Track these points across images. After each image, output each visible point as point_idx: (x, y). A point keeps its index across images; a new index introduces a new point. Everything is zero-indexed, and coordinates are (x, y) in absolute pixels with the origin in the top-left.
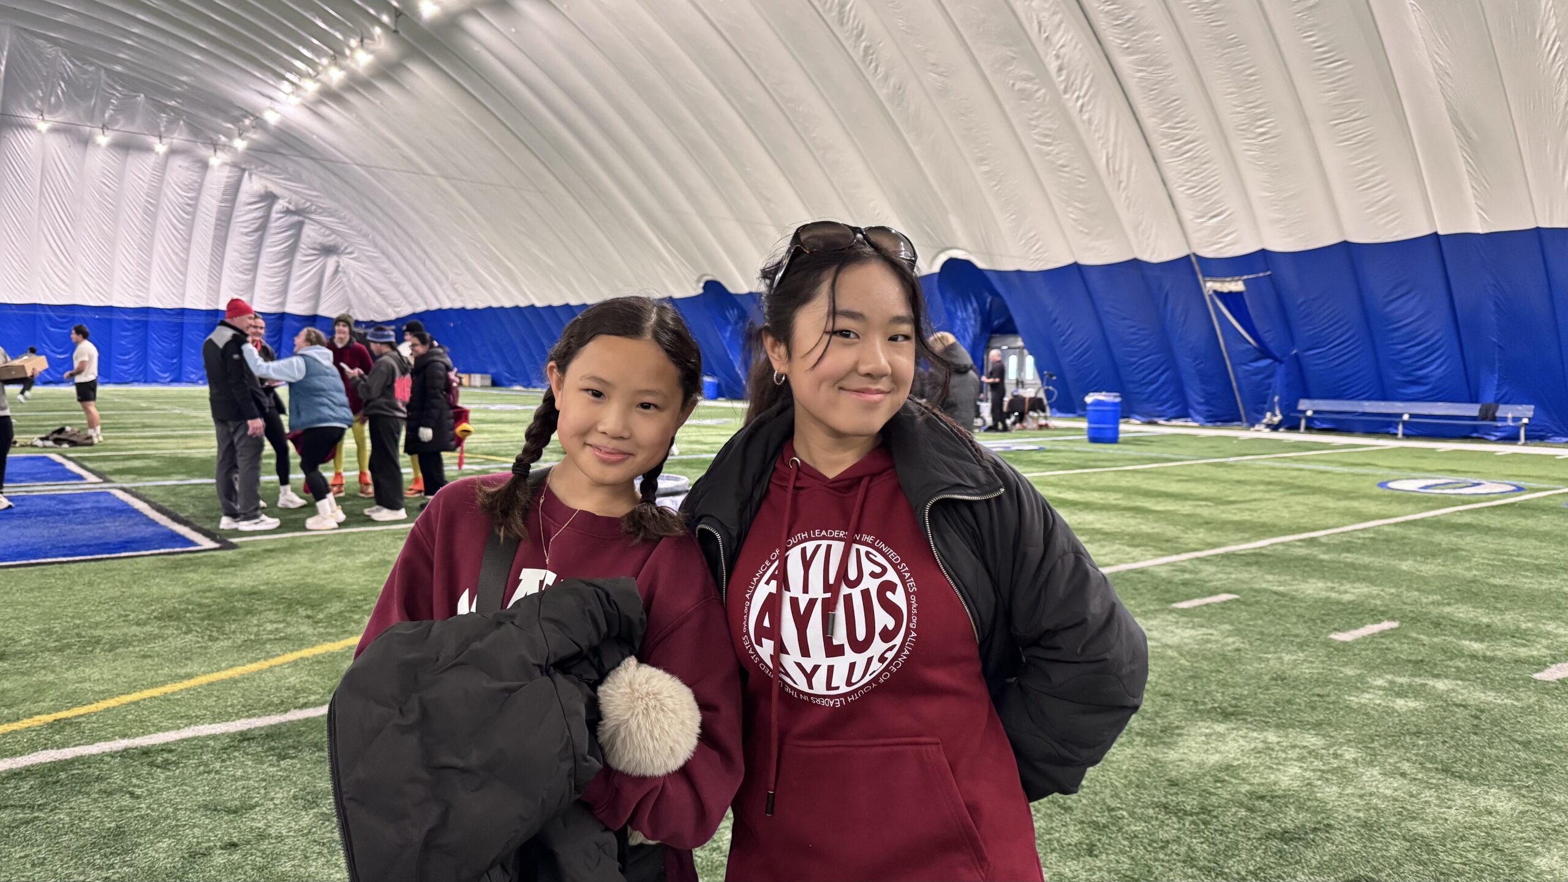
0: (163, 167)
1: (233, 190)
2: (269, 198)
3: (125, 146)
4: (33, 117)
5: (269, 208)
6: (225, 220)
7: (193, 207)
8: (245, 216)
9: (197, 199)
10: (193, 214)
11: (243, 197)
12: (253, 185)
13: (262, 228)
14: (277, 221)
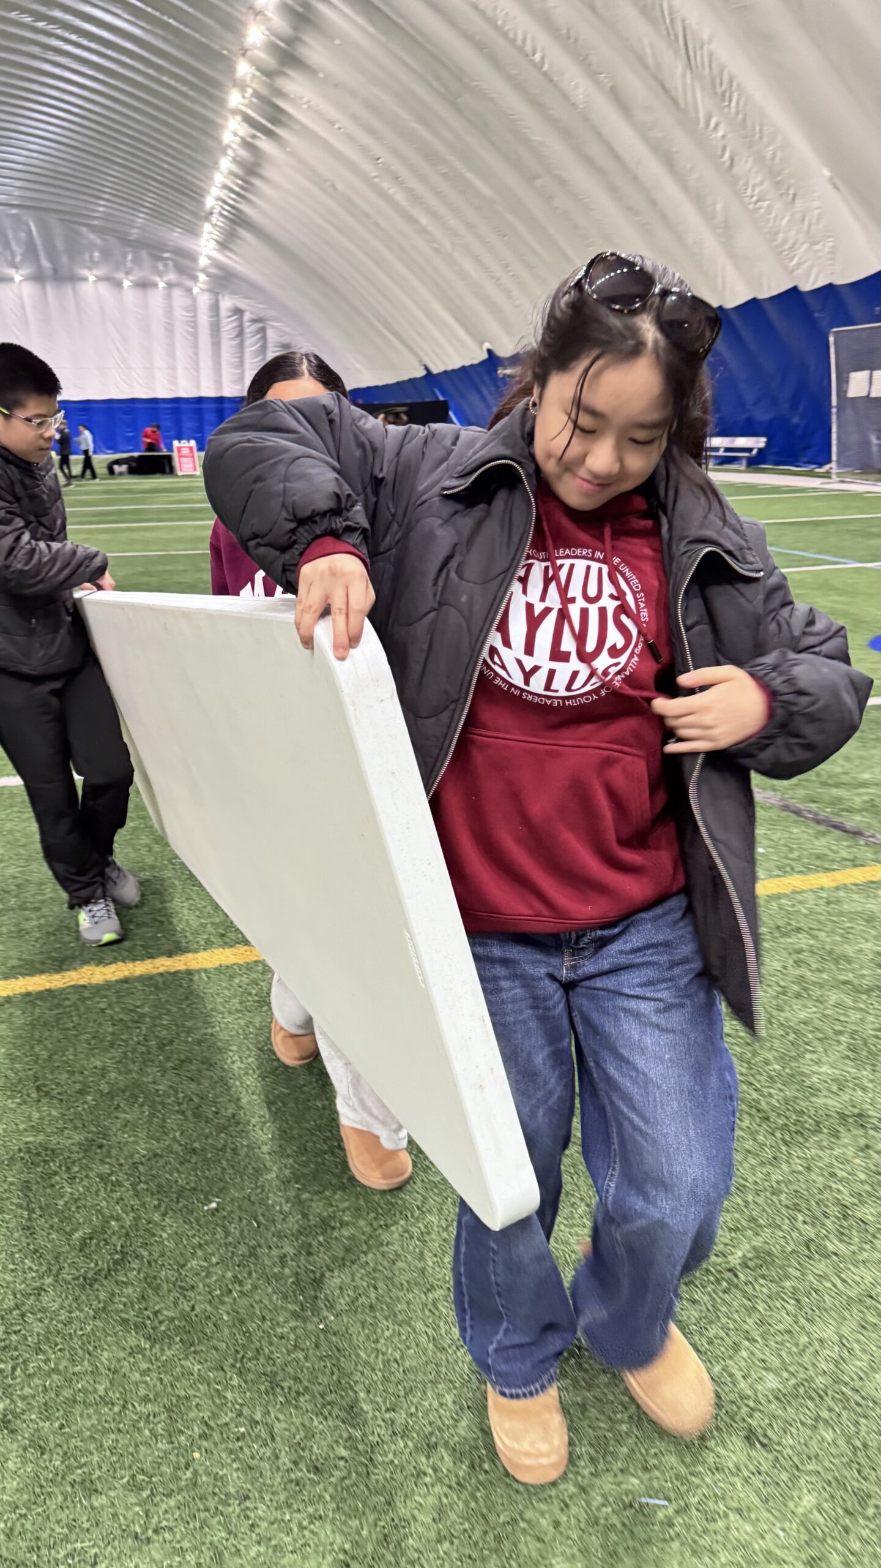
0: (169, 297)
1: (215, 308)
2: (238, 312)
3: (143, 285)
4: (85, 272)
5: (241, 319)
6: (216, 328)
7: (194, 323)
8: (228, 326)
9: (195, 316)
10: (195, 327)
11: (224, 312)
12: (226, 303)
13: (241, 333)
14: (249, 329)
